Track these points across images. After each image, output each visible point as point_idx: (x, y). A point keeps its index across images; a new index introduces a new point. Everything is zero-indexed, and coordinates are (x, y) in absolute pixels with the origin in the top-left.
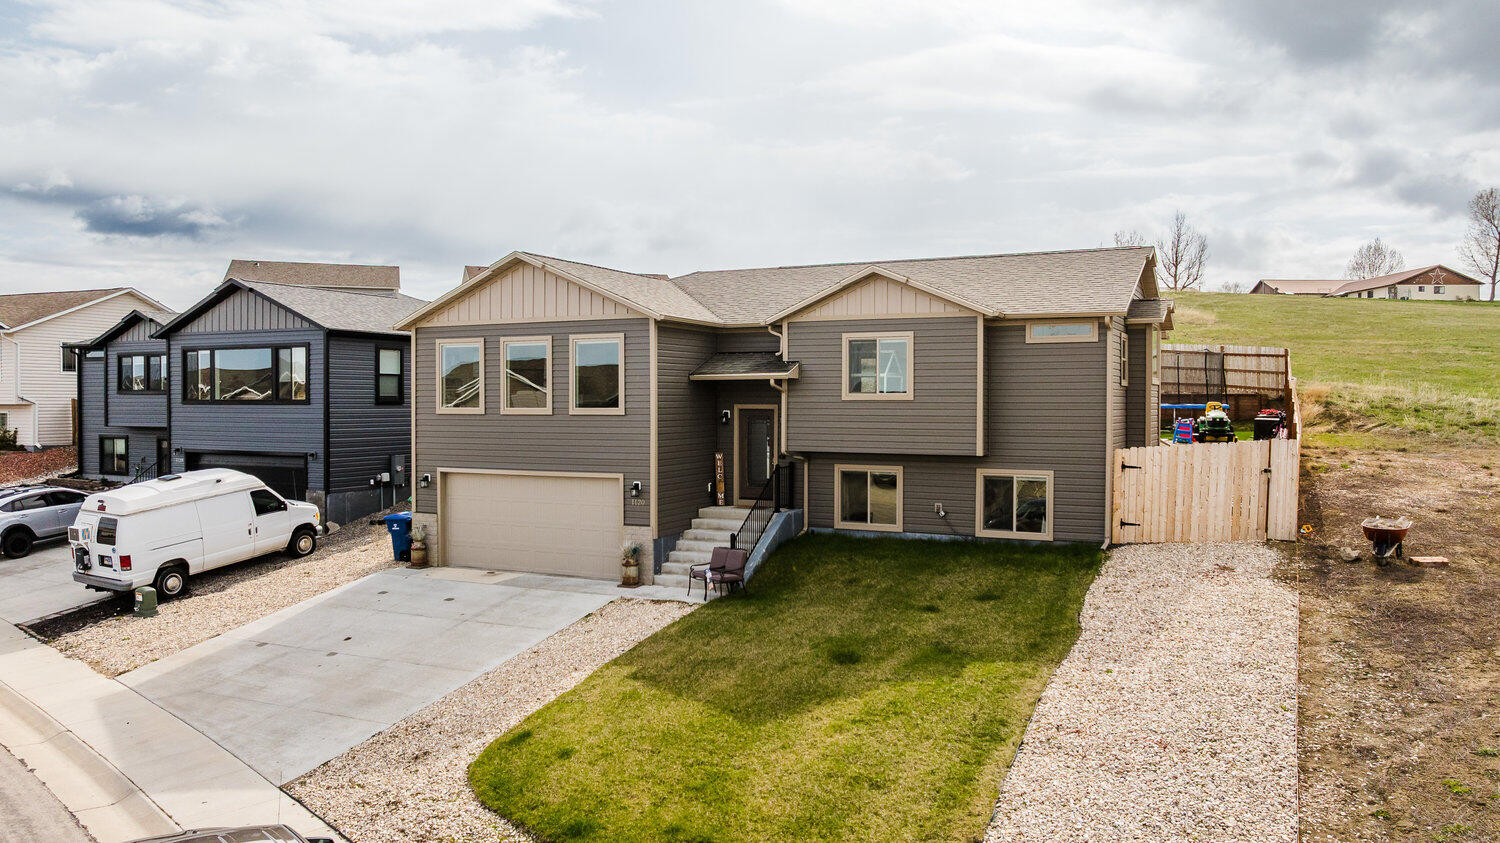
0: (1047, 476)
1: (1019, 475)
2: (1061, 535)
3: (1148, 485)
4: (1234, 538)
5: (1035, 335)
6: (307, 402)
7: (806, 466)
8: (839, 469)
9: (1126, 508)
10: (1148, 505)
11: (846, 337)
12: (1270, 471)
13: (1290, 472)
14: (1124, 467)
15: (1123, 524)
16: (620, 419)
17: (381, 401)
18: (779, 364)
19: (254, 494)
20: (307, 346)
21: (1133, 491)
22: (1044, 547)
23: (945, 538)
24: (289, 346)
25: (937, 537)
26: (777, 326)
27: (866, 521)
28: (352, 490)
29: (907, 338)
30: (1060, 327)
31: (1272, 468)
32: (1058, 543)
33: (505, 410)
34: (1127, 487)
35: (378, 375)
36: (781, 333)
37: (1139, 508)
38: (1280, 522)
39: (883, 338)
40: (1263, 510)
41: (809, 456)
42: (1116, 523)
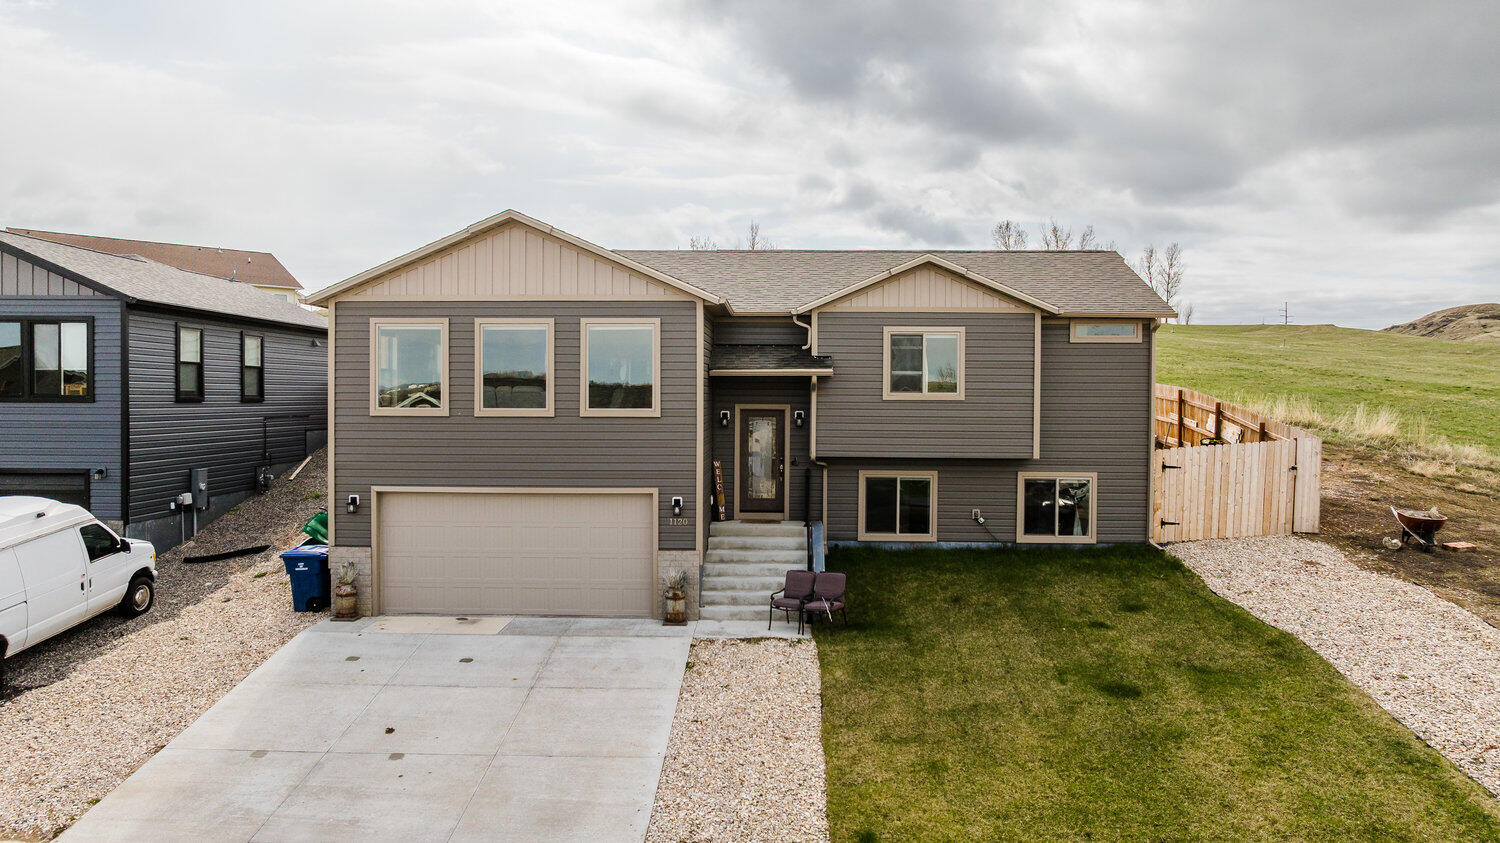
0: (1091, 477)
1: (1063, 477)
2: (1104, 537)
3: (1187, 485)
4: (1264, 535)
5: (1080, 334)
6: (90, 397)
7: (825, 473)
8: (864, 475)
9: (1167, 507)
10: (1186, 505)
11: (888, 331)
12: (1296, 468)
13: (1314, 469)
14: (1164, 467)
15: (1163, 523)
16: (655, 421)
17: (181, 398)
18: (806, 359)
19: (84, 531)
20: (91, 322)
21: (1173, 492)
22: (1087, 550)
23: (982, 545)
24: (56, 321)
25: (974, 545)
26: (806, 318)
27: (895, 532)
28: (154, 518)
29: (957, 335)
30: (1104, 327)
31: (1298, 466)
32: (1101, 545)
33: (480, 410)
34: (1167, 487)
35: (178, 364)
36: (810, 324)
37: (1179, 506)
38: (1304, 515)
39: (931, 335)
40: (1290, 505)
41: (832, 461)
42: (1157, 523)
